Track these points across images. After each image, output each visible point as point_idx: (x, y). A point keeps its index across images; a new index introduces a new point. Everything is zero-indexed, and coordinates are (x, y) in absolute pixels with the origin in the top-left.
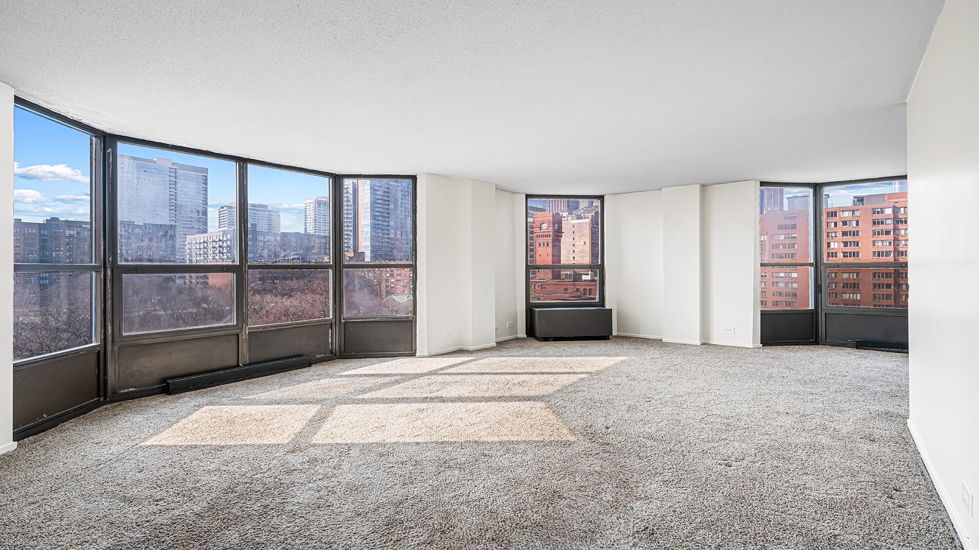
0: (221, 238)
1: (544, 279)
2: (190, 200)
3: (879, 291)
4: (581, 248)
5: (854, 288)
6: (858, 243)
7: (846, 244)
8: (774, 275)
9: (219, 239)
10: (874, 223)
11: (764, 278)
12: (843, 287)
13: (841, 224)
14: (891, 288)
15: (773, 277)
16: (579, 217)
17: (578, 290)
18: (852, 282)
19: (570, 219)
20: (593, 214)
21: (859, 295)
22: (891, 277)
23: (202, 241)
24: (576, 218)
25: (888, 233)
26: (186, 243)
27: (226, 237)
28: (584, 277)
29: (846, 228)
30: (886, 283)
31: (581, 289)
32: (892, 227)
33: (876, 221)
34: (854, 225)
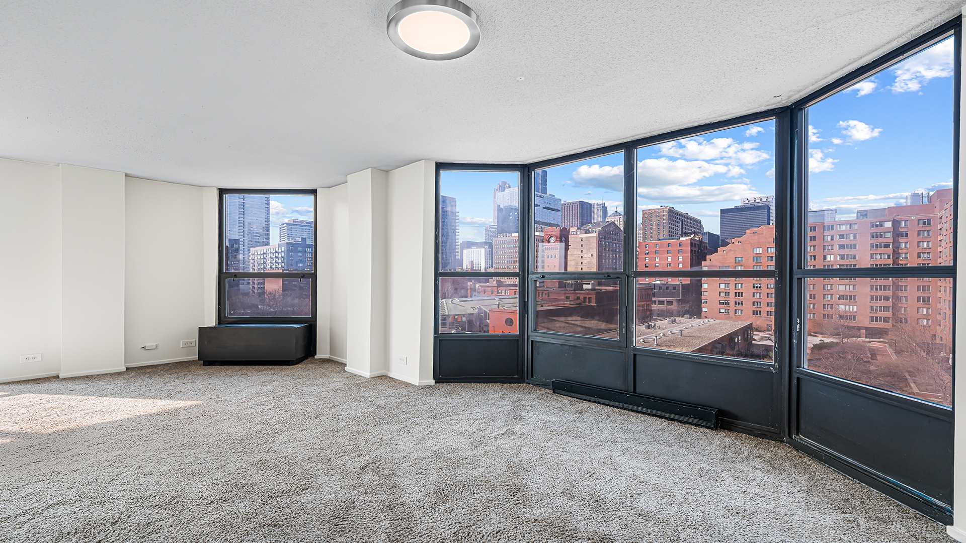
0: (277, 250)
1: (551, 288)
2: (255, 218)
3: (876, 303)
4: (588, 259)
5: (850, 300)
6: (855, 256)
7: (842, 257)
8: (769, 287)
9: (276, 251)
10: (873, 236)
11: (759, 289)
12: (839, 299)
13: (839, 237)
14: (889, 300)
15: (768, 288)
16: (587, 232)
17: (578, 298)
18: (849, 294)
19: (578, 233)
20: (601, 229)
21: (855, 307)
22: (889, 290)
23: (262, 253)
24: (584, 232)
25: (887, 246)
26: (250, 254)
27: (281, 249)
28: (585, 287)
29: (843, 241)
30: (884, 295)
31: (582, 297)
32: (891, 240)
33: (875, 234)
34: (852, 238)
